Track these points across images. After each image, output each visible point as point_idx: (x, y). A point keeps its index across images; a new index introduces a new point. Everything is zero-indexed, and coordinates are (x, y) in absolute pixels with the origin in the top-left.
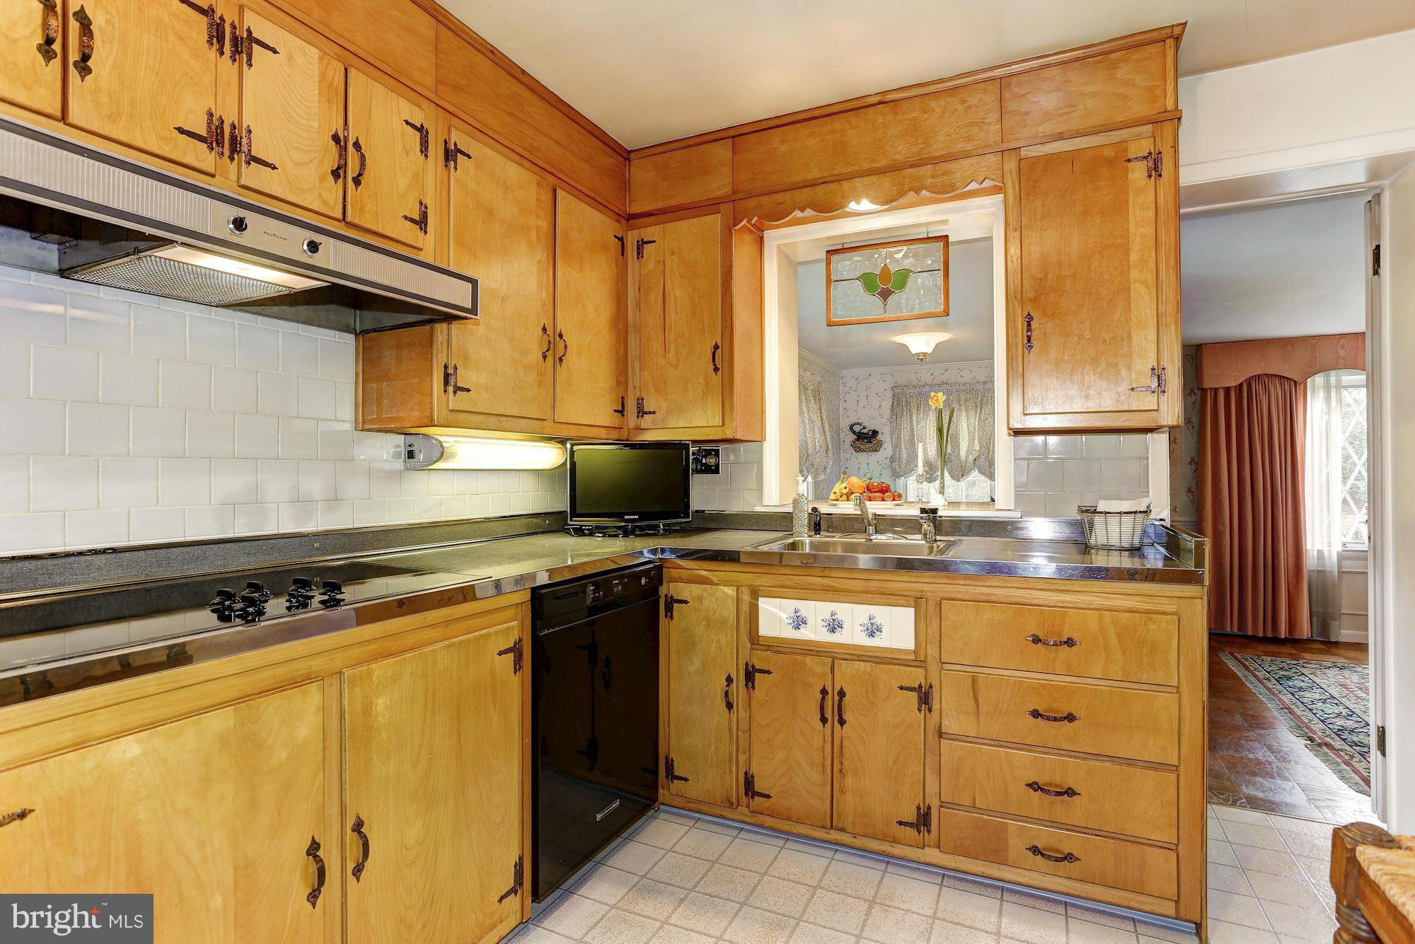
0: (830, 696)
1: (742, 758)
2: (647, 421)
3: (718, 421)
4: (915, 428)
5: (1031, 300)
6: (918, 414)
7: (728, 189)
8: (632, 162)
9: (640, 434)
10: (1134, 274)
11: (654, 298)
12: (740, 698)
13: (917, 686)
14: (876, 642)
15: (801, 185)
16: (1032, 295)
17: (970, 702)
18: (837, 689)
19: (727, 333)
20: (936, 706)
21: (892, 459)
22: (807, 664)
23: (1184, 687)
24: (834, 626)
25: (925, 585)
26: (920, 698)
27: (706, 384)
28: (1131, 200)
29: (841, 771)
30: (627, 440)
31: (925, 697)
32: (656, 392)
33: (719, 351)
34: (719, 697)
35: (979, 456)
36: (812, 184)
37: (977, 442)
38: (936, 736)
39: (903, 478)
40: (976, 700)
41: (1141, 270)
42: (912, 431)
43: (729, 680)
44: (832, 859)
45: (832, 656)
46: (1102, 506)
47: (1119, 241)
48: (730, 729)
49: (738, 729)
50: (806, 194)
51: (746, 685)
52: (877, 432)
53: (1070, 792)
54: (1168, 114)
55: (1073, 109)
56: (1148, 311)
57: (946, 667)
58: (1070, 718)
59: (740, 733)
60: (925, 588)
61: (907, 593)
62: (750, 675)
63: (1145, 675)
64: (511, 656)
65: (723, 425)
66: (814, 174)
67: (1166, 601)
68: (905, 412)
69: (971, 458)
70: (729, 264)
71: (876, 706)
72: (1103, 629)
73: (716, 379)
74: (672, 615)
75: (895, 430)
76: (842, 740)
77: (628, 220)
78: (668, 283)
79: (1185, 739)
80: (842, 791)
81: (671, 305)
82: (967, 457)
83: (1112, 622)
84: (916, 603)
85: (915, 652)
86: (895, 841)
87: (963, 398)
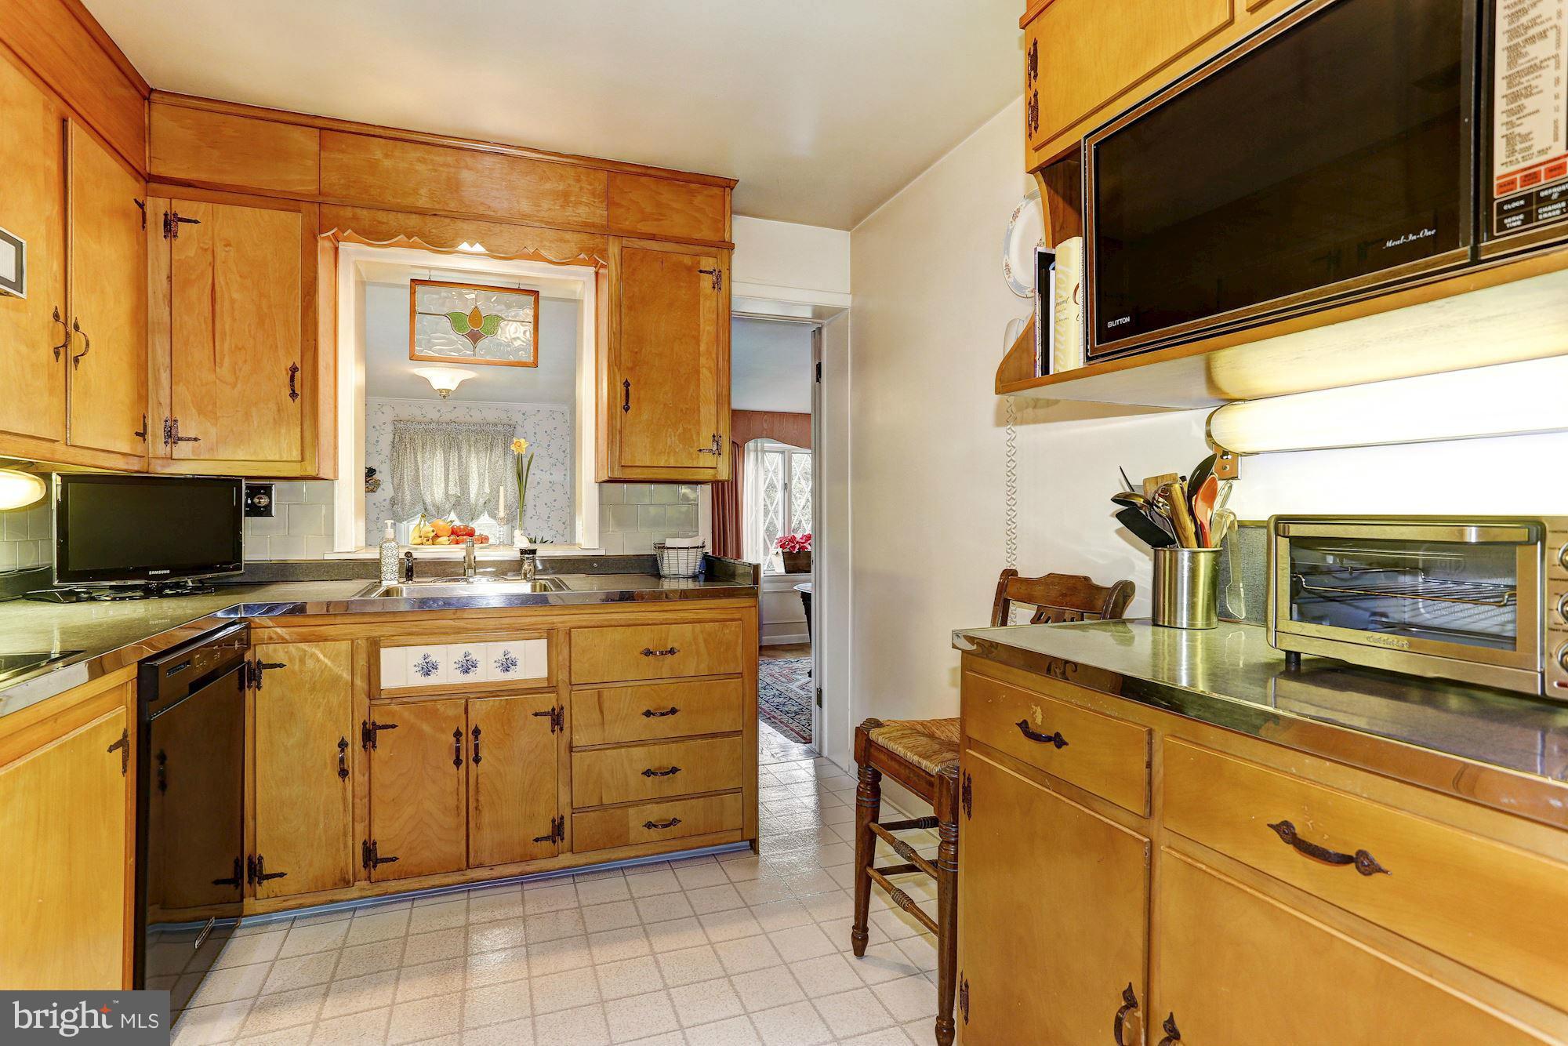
0: (463, 738)
1: (360, 827)
2: (183, 449)
3: (296, 454)
4: (420, 468)
5: (628, 368)
6: (423, 454)
7: (314, 188)
8: (153, 106)
9: (169, 465)
10: (703, 360)
11: (198, 295)
12: (356, 762)
13: (550, 710)
14: (511, 676)
15: (409, 210)
16: (630, 365)
17: (596, 715)
18: (472, 727)
19: (309, 355)
20: (566, 725)
21: (393, 502)
22: (438, 710)
23: (746, 674)
24: (467, 667)
25: (555, 617)
26: (553, 720)
27: (279, 411)
28: (701, 302)
29: (477, 808)
30: (147, 473)
31: (557, 719)
32: (199, 414)
33: (298, 374)
34: (329, 767)
35: (489, 500)
36: (421, 213)
37: (487, 485)
38: (567, 751)
39: (405, 522)
40: (602, 712)
41: (707, 359)
42: (417, 470)
43: (343, 745)
44: (469, 898)
45: (465, 697)
46: (669, 543)
47: (693, 333)
48: (344, 799)
49: (353, 797)
50: (414, 221)
51: (364, 746)
52: (375, 470)
53: (674, 770)
54: (725, 244)
55: (661, 218)
56: (711, 391)
57: (575, 688)
58: (673, 711)
59: (357, 801)
60: (556, 619)
61: (539, 626)
62: (369, 735)
63: (722, 669)
64: (120, 751)
65: (303, 460)
66: (423, 202)
67: (734, 611)
68: (408, 450)
69: (482, 501)
70: (312, 274)
71: (512, 737)
72: (695, 638)
73: (293, 407)
74: (259, 683)
75: (396, 470)
76: (477, 777)
77: (147, 182)
78: (220, 280)
79: (746, 709)
80: (478, 828)
81: (223, 306)
82: (477, 500)
83: (702, 632)
84: (548, 634)
85: (549, 679)
86: (533, 858)
87: (473, 439)
